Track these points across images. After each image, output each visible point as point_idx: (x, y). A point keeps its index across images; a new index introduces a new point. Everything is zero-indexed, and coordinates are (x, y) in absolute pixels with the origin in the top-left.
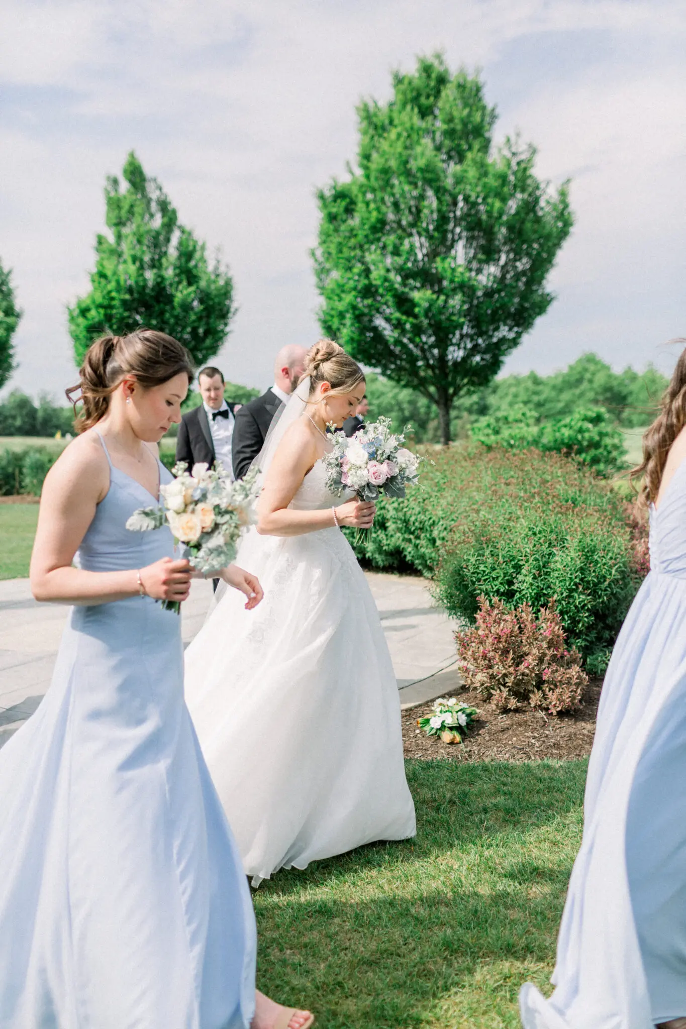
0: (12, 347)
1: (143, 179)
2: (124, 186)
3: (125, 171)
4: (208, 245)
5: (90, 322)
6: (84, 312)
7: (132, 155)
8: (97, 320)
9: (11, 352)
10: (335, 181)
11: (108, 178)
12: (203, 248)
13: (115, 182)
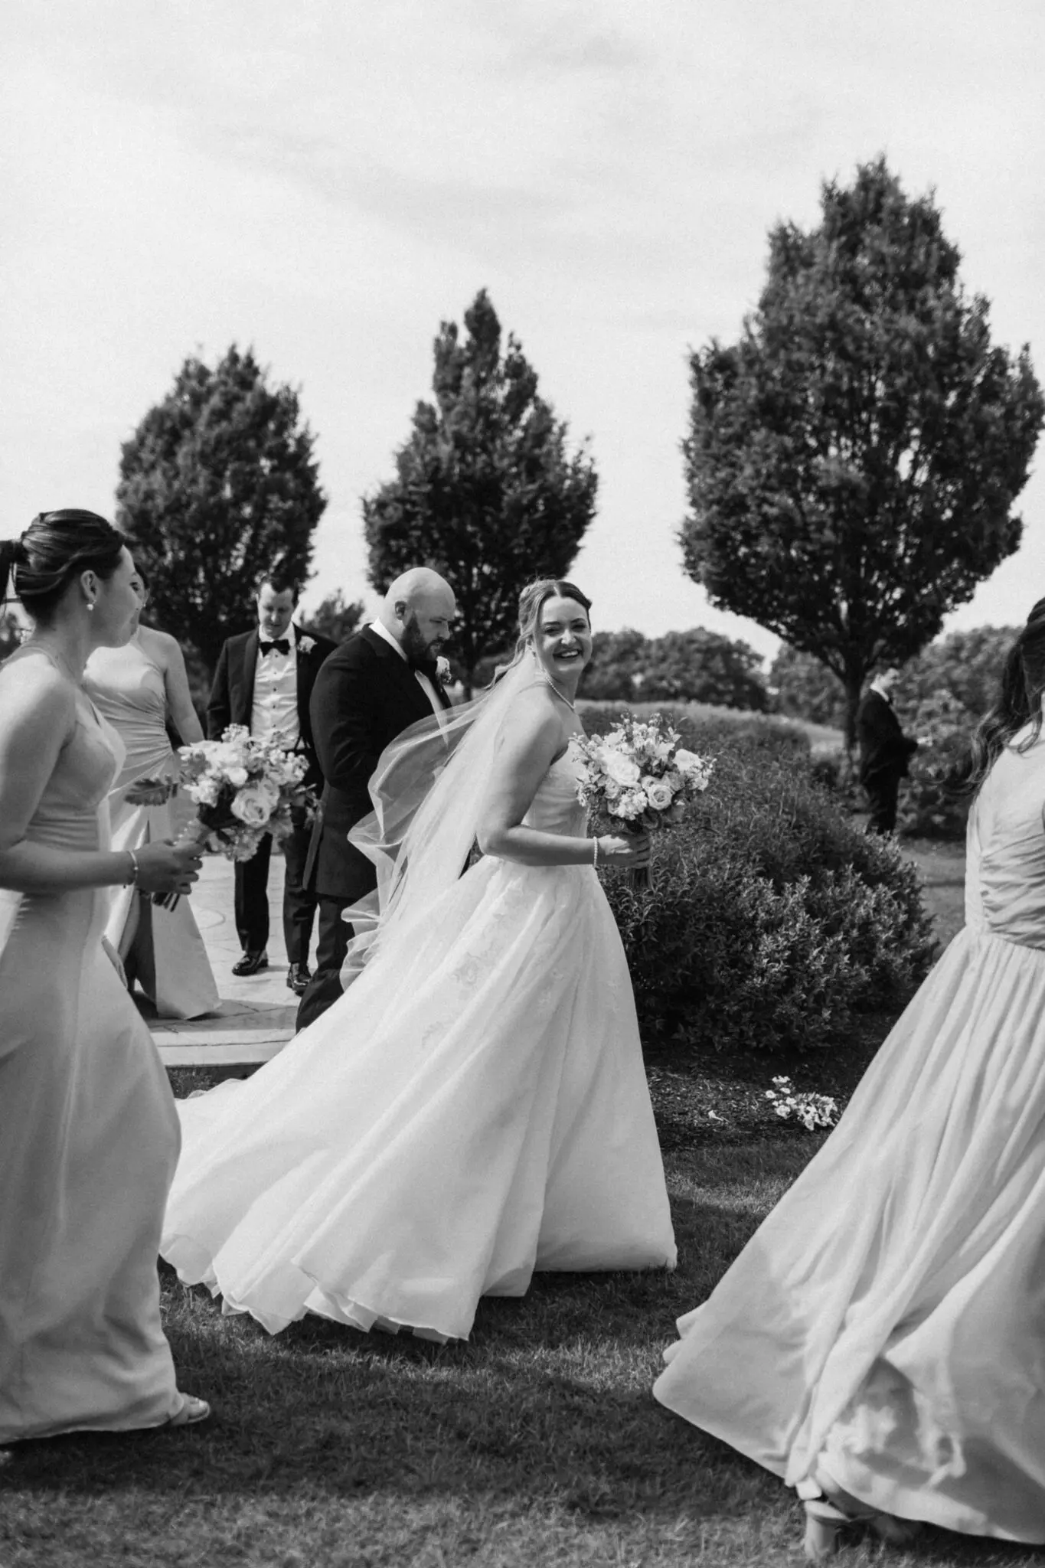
0: (312, 548)
1: (495, 329)
2: (464, 336)
3: (467, 315)
4: (570, 429)
5: (388, 523)
6: (381, 505)
7: (482, 296)
8: (395, 520)
9: (311, 553)
10: (714, 343)
11: (443, 324)
12: (563, 432)
13: (453, 330)
